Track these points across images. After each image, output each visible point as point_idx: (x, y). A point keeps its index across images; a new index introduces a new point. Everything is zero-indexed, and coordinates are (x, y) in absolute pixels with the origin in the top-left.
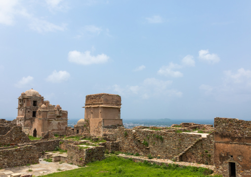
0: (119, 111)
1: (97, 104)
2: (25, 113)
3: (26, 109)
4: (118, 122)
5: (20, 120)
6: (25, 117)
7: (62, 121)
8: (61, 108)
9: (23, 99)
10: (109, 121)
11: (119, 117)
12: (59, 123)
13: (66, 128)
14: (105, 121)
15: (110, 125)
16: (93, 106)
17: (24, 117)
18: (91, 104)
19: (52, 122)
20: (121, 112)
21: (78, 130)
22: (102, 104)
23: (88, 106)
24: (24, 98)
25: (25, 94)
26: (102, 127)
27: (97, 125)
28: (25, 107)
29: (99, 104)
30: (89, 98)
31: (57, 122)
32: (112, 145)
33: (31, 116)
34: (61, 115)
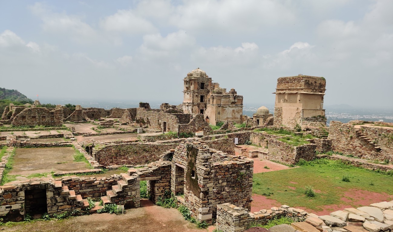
0: (322, 98)
1: (294, 90)
2: (193, 97)
3: (194, 92)
4: (319, 113)
5: (188, 106)
6: (193, 103)
7: (237, 108)
8: (236, 93)
9: (189, 81)
10: (310, 110)
11: (321, 106)
12: (233, 111)
13: (241, 116)
14: (304, 111)
15: (310, 117)
16: (287, 92)
17: (191, 102)
18: (286, 90)
19: (226, 109)
20: (324, 100)
21: (258, 120)
22: (302, 89)
23: (282, 92)
24: (191, 80)
25: (191, 75)
26: (300, 119)
27: (293, 116)
28: (193, 91)
29: (298, 90)
30: (281, 81)
31: (231, 109)
32: (323, 143)
33: (199, 101)
34: (236, 101)
